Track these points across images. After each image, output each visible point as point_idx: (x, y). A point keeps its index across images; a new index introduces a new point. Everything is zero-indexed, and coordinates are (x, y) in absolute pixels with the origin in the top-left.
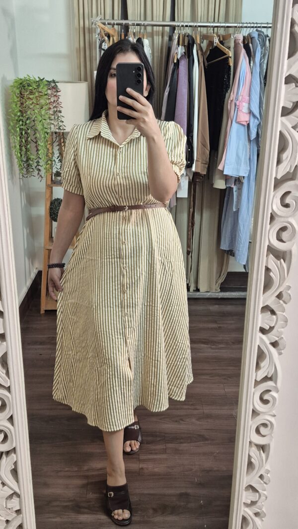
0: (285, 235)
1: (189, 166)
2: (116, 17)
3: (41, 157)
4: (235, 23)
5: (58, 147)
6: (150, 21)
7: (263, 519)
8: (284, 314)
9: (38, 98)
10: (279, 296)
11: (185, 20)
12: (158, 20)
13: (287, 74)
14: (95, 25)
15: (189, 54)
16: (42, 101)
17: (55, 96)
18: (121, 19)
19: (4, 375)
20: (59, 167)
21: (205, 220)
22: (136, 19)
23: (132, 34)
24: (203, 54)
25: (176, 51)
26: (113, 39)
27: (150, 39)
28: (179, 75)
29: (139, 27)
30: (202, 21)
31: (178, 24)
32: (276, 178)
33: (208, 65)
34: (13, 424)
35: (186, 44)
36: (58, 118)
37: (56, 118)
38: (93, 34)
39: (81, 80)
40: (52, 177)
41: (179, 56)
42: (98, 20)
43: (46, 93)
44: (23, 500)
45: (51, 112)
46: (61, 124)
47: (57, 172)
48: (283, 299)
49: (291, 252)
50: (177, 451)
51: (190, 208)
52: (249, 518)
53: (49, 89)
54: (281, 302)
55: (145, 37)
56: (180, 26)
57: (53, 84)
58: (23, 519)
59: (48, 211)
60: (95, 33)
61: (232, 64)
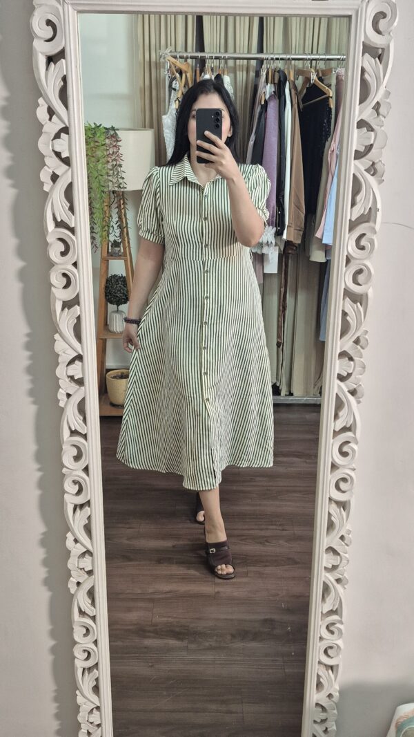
0: (361, 278)
1: (279, 234)
2: (189, 49)
3: (96, 222)
4: (337, 55)
5: (117, 210)
6: (231, 53)
7: (346, 586)
8: (362, 360)
9: (94, 149)
10: (357, 342)
11: (275, 52)
12: (241, 52)
13: (359, 120)
14: (164, 58)
15: (279, 93)
16: (99, 153)
17: (114, 146)
18: (196, 51)
19: (81, 422)
20: (118, 234)
21: (300, 303)
22: (215, 51)
23: (210, 70)
24: (297, 94)
25: (264, 90)
26: (186, 76)
27: (232, 75)
28: (267, 120)
29: (218, 60)
30: (297, 52)
31: (267, 56)
32: (350, 220)
33: (304, 107)
34: (88, 475)
35: (276, 81)
36: (117, 174)
37: (115, 173)
38: (162, 70)
39: (145, 127)
40: (108, 248)
41: (267, 97)
42: (167, 53)
43: (103, 143)
44: (96, 559)
45: (109, 166)
46: (121, 181)
47: (115, 241)
48: (360, 344)
49: (367, 295)
50: (261, 575)
51: (281, 287)
52: (330, 585)
53: (108, 138)
54: (359, 347)
55: (226, 73)
56: (270, 58)
57: (112, 132)
58: (94, 581)
59: (103, 290)
60: (164, 68)
61: (333, 106)
